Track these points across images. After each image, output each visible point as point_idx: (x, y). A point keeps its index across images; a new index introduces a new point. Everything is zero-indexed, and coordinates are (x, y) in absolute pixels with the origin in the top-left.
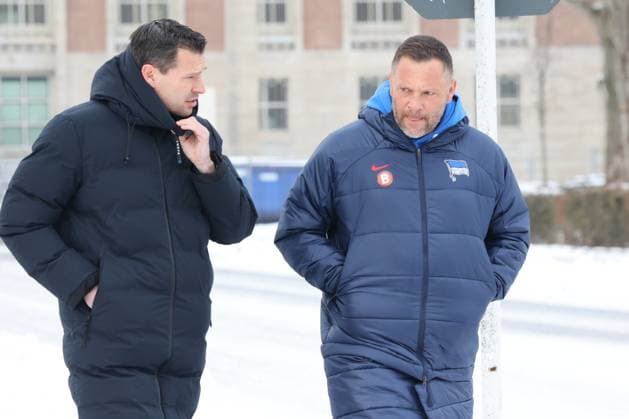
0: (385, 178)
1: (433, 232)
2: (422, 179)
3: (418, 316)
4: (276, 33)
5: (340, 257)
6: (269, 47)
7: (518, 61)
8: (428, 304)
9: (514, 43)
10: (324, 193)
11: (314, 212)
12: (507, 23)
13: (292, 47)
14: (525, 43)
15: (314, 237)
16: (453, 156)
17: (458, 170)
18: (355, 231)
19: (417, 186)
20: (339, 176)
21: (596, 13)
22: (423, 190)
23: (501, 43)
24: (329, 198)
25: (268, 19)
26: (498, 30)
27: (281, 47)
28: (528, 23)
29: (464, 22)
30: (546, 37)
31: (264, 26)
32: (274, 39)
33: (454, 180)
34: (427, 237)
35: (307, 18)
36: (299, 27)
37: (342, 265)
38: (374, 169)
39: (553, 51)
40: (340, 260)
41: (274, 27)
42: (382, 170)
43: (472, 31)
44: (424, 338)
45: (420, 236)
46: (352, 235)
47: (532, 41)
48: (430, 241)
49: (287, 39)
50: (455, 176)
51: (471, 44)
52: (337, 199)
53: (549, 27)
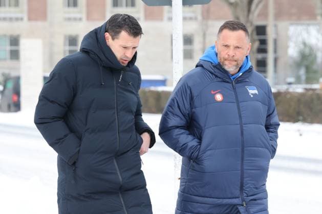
0: (219, 97)
1: (244, 124)
2: (237, 97)
3: (240, 169)
4: (73, 12)
5: (198, 141)
6: (69, 19)
7: (193, 27)
8: (244, 162)
9: (191, 19)
10: (187, 106)
11: (183, 117)
12: (187, 9)
13: (80, 19)
14: (196, 19)
15: (183, 131)
16: (249, 84)
17: (253, 91)
18: (205, 126)
19: (235, 101)
20: (195, 98)
21: (231, 4)
22: (238, 102)
23: (185, 19)
24: (190, 109)
25: (69, 5)
26: (183, 12)
27: (75, 19)
28: (198, 8)
29: (166, 8)
30: (206, 16)
31: (67, 9)
32: (72, 16)
33: (252, 96)
34: (242, 126)
35: (88, 5)
36: (84, 9)
37: (200, 145)
38: (212, 92)
39: (210, 22)
40: (198, 142)
41: (72, 9)
42: (217, 93)
43: (170, 12)
44: (243, 180)
45: (239, 126)
46: (203, 128)
47: (200, 17)
48: (244, 128)
49: (78, 16)
50: (252, 94)
51: (170, 19)
52: (194, 110)
53: (208, 11)
